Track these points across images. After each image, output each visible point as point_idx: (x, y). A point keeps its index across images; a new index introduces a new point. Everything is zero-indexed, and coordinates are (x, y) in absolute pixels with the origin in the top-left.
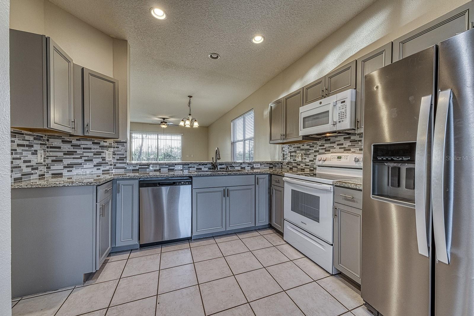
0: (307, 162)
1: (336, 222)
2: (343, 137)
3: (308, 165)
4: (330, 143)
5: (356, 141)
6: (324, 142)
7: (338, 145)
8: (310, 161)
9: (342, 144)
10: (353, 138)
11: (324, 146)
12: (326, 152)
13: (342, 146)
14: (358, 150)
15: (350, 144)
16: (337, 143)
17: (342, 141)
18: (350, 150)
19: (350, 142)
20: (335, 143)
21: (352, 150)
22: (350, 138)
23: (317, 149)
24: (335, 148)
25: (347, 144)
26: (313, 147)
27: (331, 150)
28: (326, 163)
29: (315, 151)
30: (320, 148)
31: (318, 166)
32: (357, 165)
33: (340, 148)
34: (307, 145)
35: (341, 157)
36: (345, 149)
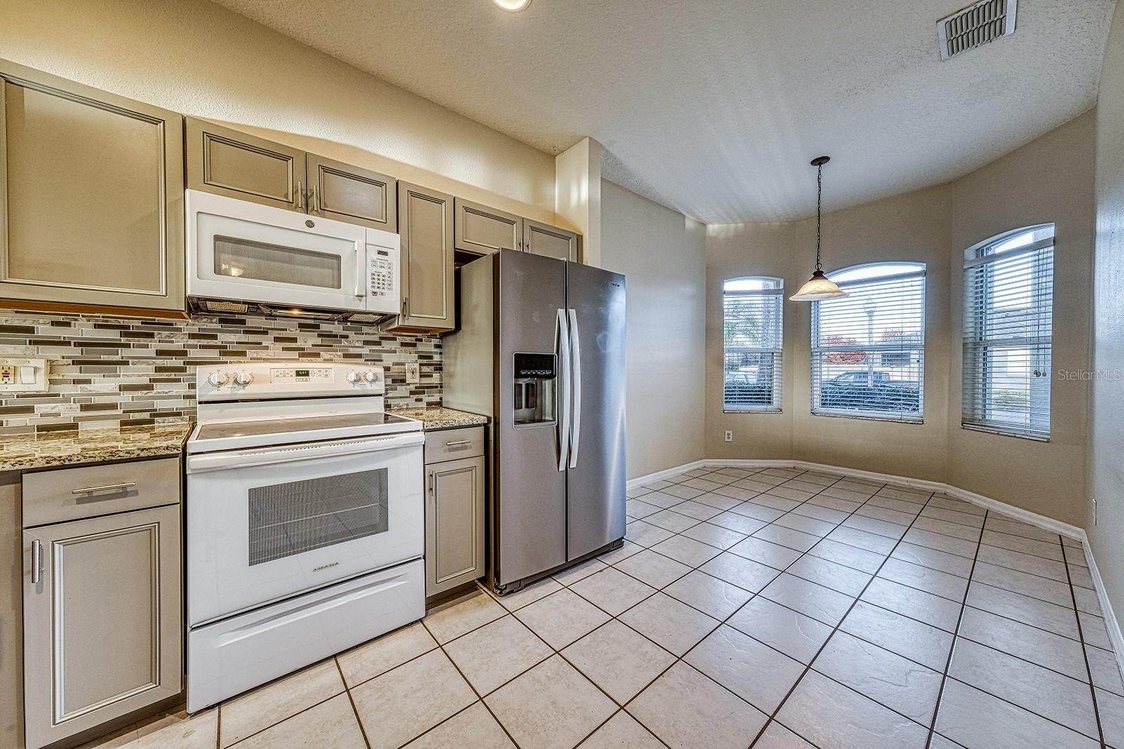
0: (93, 395)
1: (430, 503)
3: (113, 406)
4: (246, 332)
5: (336, 336)
6: (219, 326)
7: (277, 339)
8: (124, 388)
9: (294, 340)
10: (325, 327)
11: (215, 337)
12: (225, 359)
13: (293, 345)
14: (340, 356)
15: (319, 341)
16: (274, 334)
17: (293, 332)
18: (318, 355)
19: (319, 336)
20: (266, 333)
21: (325, 355)
22: (317, 327)
23: (178, 344)
24: (267, 348)
25: (309, 340)
26: (151, 336)
27: (251, 353)
28: (250, 391)
29: (160, 353)
30: (192, 342)
31: (200, 403)
32: (357, 389)
33: (283, 349)
34: (96, 326)
35: (308, 372)
36: (304, 354)
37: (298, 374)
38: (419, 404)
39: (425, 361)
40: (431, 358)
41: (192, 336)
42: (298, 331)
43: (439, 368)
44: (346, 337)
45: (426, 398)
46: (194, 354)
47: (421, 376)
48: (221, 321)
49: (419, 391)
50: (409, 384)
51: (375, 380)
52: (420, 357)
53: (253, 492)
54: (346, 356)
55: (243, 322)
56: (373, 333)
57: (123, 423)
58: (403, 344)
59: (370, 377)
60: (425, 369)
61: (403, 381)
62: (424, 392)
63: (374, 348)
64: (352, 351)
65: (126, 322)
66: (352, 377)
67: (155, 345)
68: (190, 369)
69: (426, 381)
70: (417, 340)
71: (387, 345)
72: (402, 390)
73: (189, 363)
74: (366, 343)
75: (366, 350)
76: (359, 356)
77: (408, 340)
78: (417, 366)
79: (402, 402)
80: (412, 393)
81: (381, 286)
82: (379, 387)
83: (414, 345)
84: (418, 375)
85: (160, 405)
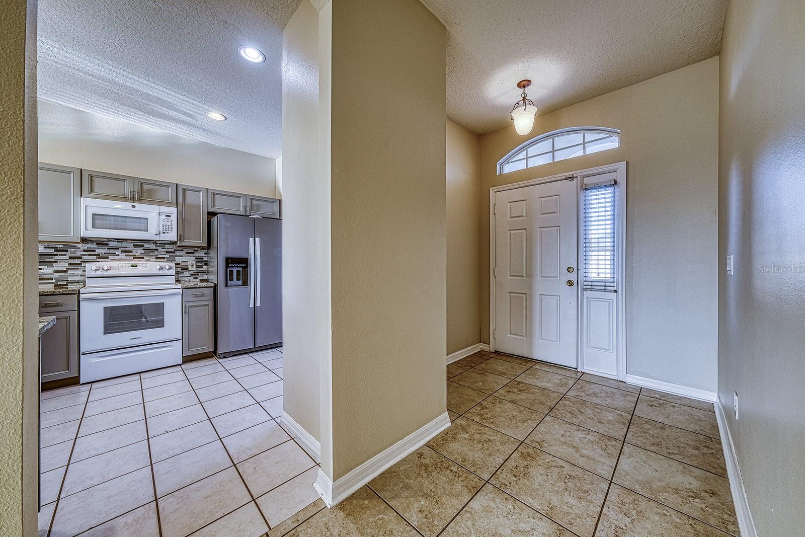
0: (43, 274)
2: (132, 244)
3: (51, 279)
4: (108, 249)
5: (152, 250)
6: (96, 246)
7: (123, 251)
8: (56, 272)
9: (131, 252)
10: (146, 246)
11: (95, 251)
12: (99, 260)
13: (131, 254)
14: (153, 258)
15: (143, 252)
16: (120, 250)
17: (131, 248)
18: (143, 258)
19: (143, 250)
20: (118, 249)
21: (146, 258)
22: (143, 246)
23: (78, 254)
24: (118, 255)
25: (139, 252)
26: (67, 251)
27: (110, 258)
29: (70, 258)
30: (84, 253)
31: (87, 278)
32: (161, 272)
33: (126, 255)
34: (44, 247)
35: (136, 265)
36: (135, 257)
37: (132, 266)
38: (196, 280)
39: (199, 260)
40: (203, 259)
41: (84, 251)
42: (133, 248)
43: (206, 263)
44: (157, 250)
45: (200, 277)
46: (85, 258)
47: (196, 267)
48: (97, 244)
49: (196, 274)
50: (190, 271)
51: (170, 268)
52: (196, 259)
53: (106, 309)
54: (157, 258)
55: (107, 244)
56: (172, 248)
57: (55, 286)
58: (187, 253)
59: (167, 267)
60: (199, 264)
61: (187, 269)
62: (198, 275)
63: (171, 254)
64: (160, 256)
65: (57, 246)
66: (158, 267)
67: (68, 255)
68: (83, 264)
69: (199, 269)
70: (194, 251)
71: (178, 253)
72: (186, 273)
73: (83, 262)
74: (167, 252)
75: (167, 256)
76: (164, 258)
77: (189, 251)
78: (194, 263)
79: (186, 279)
80: (191, 275)
81: (167, 230)
82: (173, 272)
83: (193, 253)
84: (195, 267)
85: (70, 279)
